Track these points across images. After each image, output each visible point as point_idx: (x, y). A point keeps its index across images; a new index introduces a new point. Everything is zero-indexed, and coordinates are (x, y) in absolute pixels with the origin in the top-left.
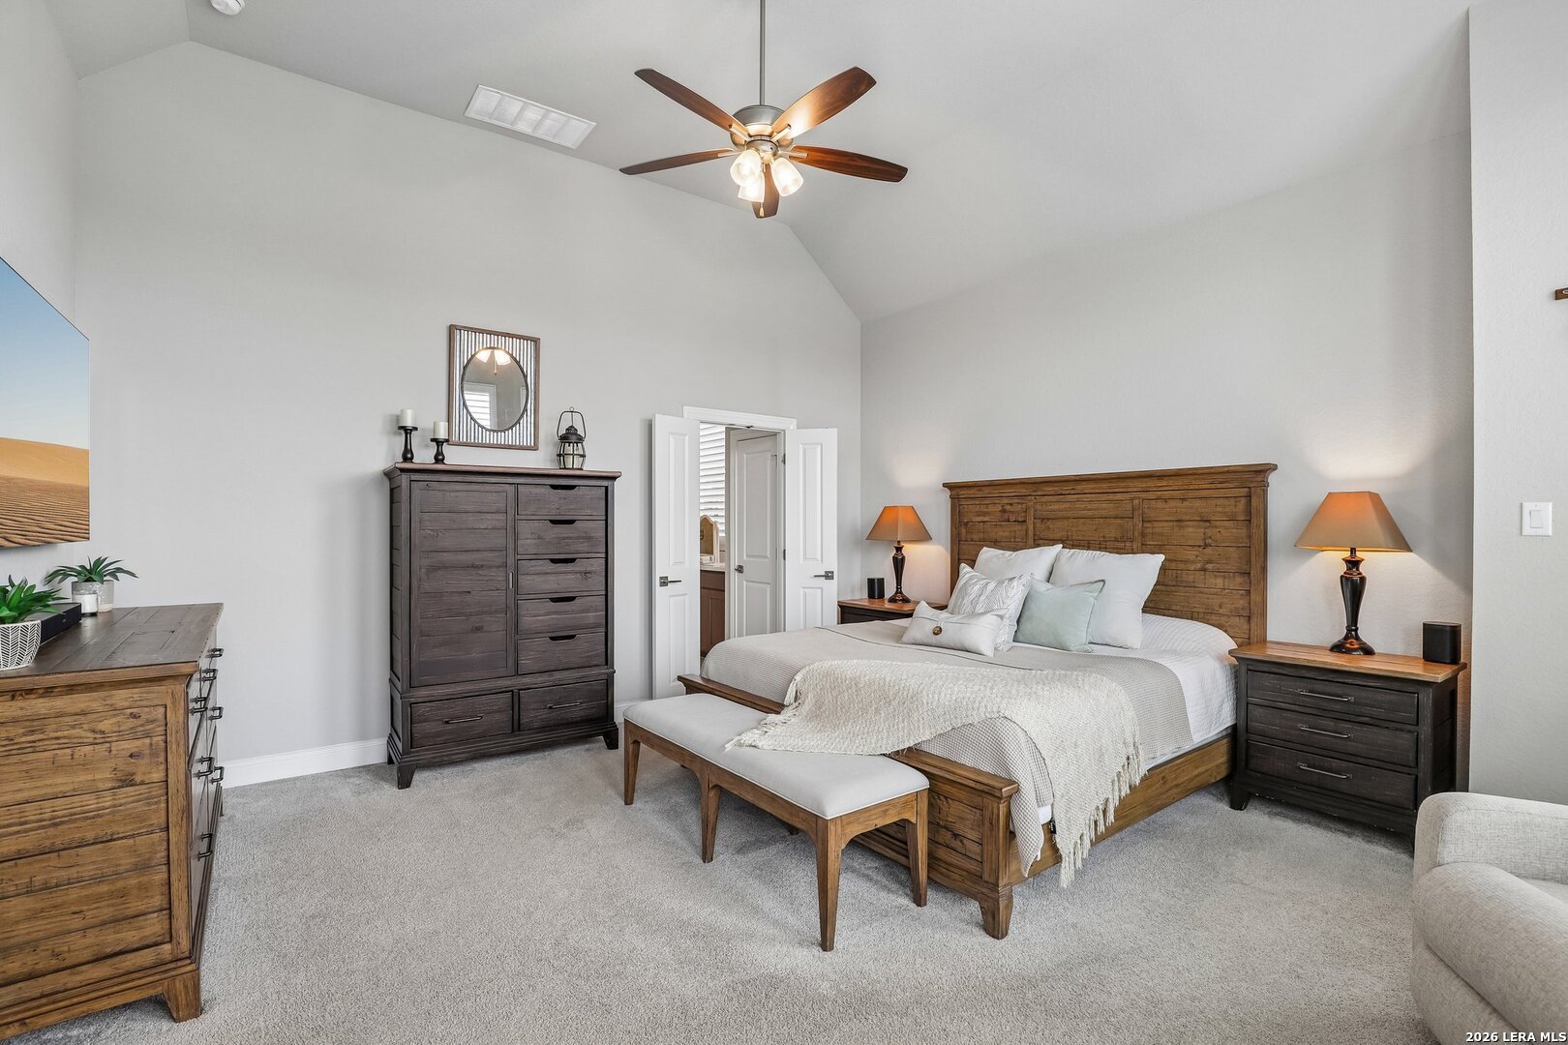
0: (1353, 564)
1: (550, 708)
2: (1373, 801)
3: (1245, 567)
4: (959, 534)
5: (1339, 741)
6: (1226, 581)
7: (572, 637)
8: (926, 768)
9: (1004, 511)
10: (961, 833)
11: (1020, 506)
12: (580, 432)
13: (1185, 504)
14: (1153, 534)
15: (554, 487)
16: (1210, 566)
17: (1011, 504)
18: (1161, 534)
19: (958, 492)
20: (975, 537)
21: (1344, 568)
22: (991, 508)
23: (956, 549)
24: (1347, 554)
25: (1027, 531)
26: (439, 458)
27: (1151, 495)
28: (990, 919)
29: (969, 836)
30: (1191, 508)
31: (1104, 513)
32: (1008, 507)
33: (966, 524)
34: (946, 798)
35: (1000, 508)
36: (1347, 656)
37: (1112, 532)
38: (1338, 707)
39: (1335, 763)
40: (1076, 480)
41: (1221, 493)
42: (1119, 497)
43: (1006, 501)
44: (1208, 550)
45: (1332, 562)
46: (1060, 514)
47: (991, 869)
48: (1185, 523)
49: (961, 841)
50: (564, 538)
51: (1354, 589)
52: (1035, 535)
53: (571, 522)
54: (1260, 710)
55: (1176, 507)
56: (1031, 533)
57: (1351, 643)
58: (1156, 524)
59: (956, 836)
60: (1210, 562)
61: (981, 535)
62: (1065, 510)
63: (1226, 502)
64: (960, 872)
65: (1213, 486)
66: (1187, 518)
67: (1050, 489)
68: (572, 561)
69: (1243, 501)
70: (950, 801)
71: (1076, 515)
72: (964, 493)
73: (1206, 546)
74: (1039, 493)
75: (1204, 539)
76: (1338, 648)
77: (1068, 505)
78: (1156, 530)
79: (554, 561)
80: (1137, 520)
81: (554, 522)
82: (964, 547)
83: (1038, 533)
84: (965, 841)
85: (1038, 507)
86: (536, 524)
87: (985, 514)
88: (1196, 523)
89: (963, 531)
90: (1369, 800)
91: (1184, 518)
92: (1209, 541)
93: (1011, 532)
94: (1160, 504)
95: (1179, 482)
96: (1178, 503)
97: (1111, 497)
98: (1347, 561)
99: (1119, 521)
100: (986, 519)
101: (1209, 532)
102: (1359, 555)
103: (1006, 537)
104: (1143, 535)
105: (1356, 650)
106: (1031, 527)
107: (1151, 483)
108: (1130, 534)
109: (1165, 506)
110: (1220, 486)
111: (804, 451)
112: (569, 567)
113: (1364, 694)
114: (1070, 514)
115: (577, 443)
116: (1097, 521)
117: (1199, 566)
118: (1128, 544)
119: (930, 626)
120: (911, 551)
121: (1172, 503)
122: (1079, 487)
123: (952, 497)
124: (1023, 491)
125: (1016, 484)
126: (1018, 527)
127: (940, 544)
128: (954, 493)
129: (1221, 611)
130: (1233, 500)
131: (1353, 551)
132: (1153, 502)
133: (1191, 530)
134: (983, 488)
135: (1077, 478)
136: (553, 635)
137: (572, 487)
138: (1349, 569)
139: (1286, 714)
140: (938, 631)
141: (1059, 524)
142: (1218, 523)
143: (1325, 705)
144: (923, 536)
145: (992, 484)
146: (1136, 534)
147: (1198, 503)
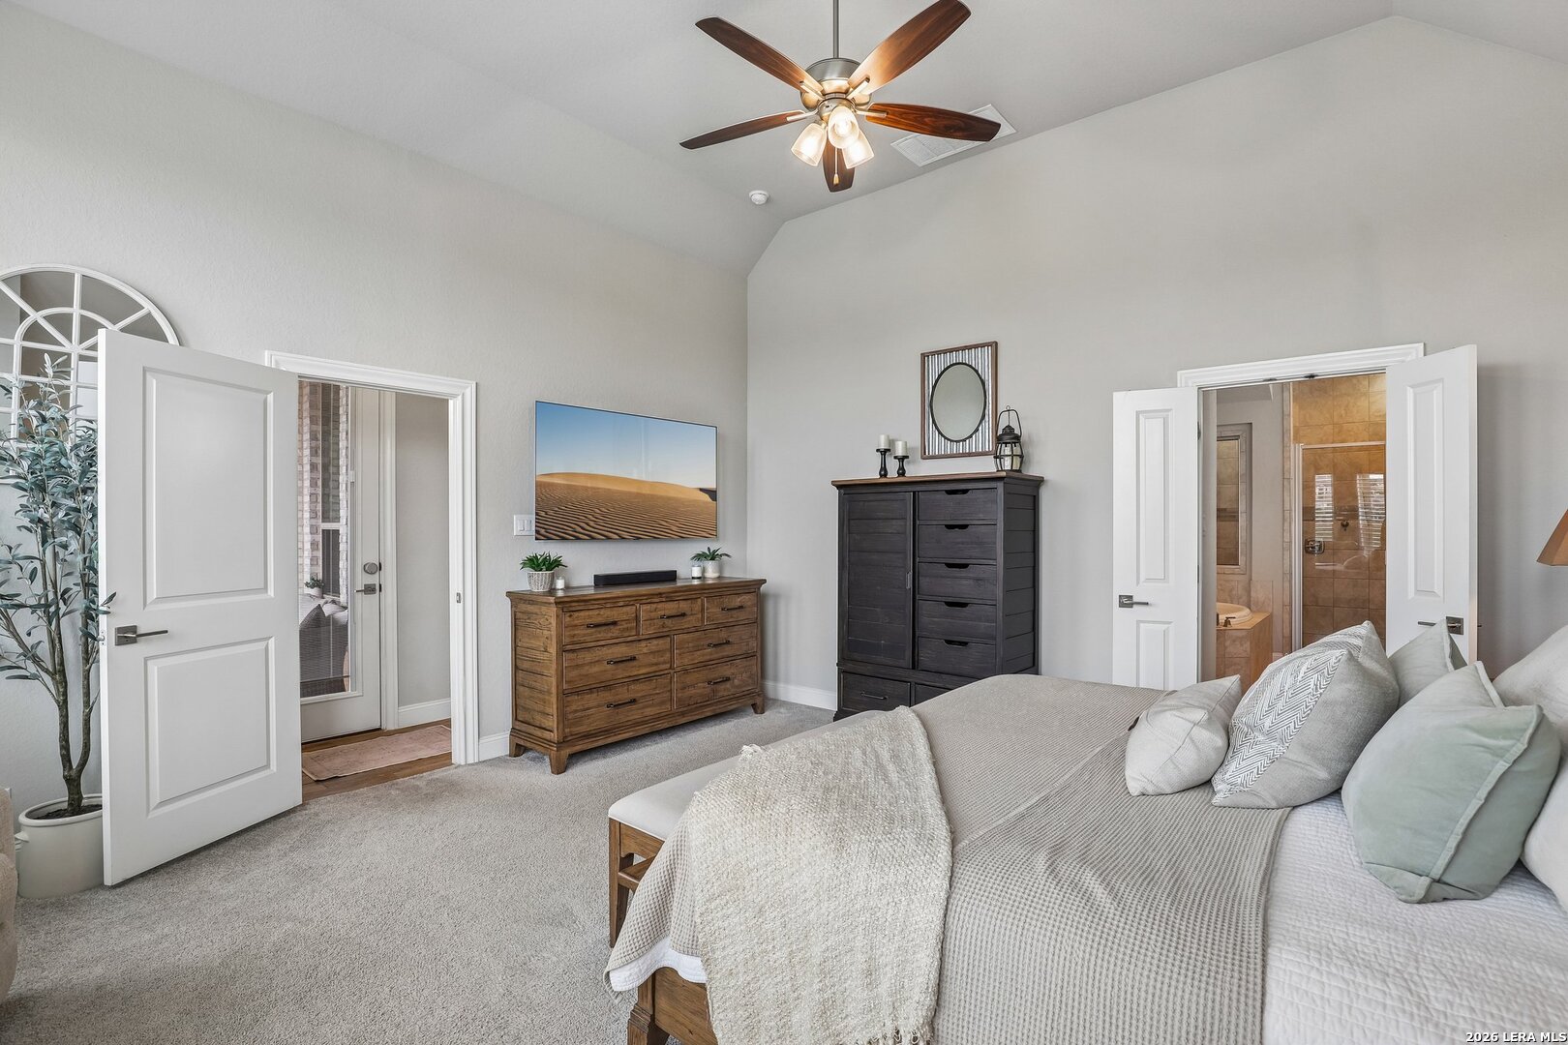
7: (964, 644)
12: (1017, 431)
15: (948, 492)
26: (902, 472)
50: (958, 543)
53: (964, 527)
68: (965, 566)
79: (949, 565)
81: (949, 526)
86: (936, 529)
112: (963, 572)
115: (1015, 443)
136: (950, 638)
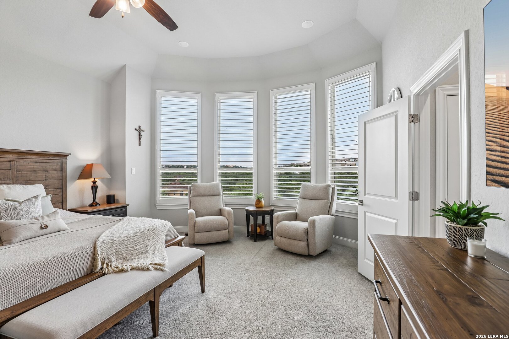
0: (94, 182)
3: (61, 187)
6: (54, 192)
13: (37, 164)
14: (22, 176)
16: (48, 188)
18: (26, 176)
24: (93, 180)
27: (19, 160)
30: (40, 166)
41: (52, 161)
42: (3, 159)
44: (47, 182)
48: (37, 172)
51: (95, 189)
55: (33, 166)
57: (94, 204)
58: (23, 172)
60: (48, 185)
63: (53, 164)
65: (48, 159)
66: (38, 170)
69: (59, 164)
73: (46, 180)
76: (91, 205)
80: (14, 171)
88: (42, 172)
91: (37, 170)
92: (47, 178)
94: (25, 164)
95: (34, 156)
96: (34, 164)
99: (3, 171)
101: (47, 175)
102: (96, 180)
104: (17, 177)
107: (22, 155)
108: (9, 177)
109: (29, 165)
110: (52, 158)
118: (8, 181)
130: (56, 164)
131: (94, 179)
132: (22, 163)
138: (93, 184)
142: (51, 172)
146: (13, 177)
147: (42, 165)
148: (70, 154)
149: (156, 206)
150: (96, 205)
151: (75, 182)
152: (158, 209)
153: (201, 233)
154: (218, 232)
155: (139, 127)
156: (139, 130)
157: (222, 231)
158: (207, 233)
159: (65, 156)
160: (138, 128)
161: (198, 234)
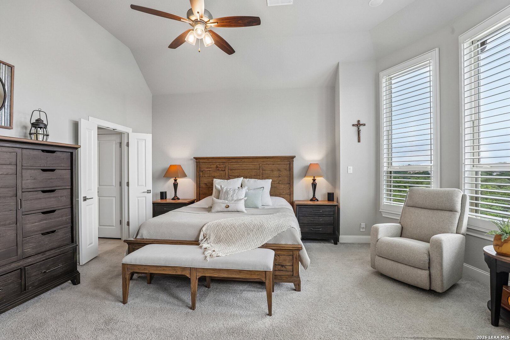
0: (314, 180)
1: (45, 272)
2: (326, 234)
3: (289, 182)
4: (200, 175)
5: (319, 221)
6: (284, 186)
7: (54, 231)
8: (273, 248)
9: (217, 167)
10: (285, 265)
11: (223, 165)
12: (45, 122)
13: (274, 166)
14: (265, 174)
15: (43, 151)
16: (280, 182)
17: (220, 165)
18: (268, 174)
19: (198, 161)
20: (206, 175)
21: (312, 181)
22: (212, 166)
23: (198, 180)
25: (225, 173)
27: (264, 163)
28: (298, 286)
29: (288, 265)
30: (275, 167)
31: (251, 168)
32: (219, 166)
33: (202, 171)
34: (278, 255)
35: (216, 166)
36: (314, 202)
37: (253, 174)
38: (319, 213)
39: (319, 227)
40: (243, 158)
41: (283, 163)
42: (255, 163)
43: (218, 164)
44: (280, 178)
45: (309, 180)
46: (237, 168)
47: (296, 272)
48: (274, 171)
49: (285, 267)
50: (49, 179)
51: (314, 186)
52: (228, 175)
53: (53, 170)
54: (302, 217)
55: (271, 167)
56: (227, 174)
57: (314, 199)
58: (266, 171)
59: (282, 266)
60: (280, 181)
61: (209, 175)
62: (239, 167)
63: (284, 165)
64: (285, 276)
65: (281, 161)
66: (274, 169)
67: (234, 161)
68: (53, 191)
69: (288, 165)
70: (280, 256)
71: (242, 169)
72: (201, 161)
73: (279, 177)
74: (230, 162)
75: (279, 175)
76: (311, 200)
77: (240, 165)
78: (266, 173)
79: (43, 192)
80: (261, 170)
81: (44, 170)
82: (202, 179)
83: (229, 174)
84: (286, 267)
85: (229, 166)
86: (33, 171)
87: (210, 168)
88: (277, 171)
89: (201, 173)
90: (325, 234)
92: (280, 176)
93: (220, 174)
94: (267, 166)
95: (272, 160)
96: (272, 165)
97: (253, 163)
98: (313, 180)
99: (255, 170)
100: (210, 170)
101: (280, 174)
102: (316, 178)
103: (218, 175)
104: (262, 174)
105: (315, 200)
106: (227, 172)
107: (265, 160)
108: (259, 174)
109: (269, 166)
110: (283, 161)
111: (138, 142)
112: (52, 194)
113: (324, 210)
114: (240, 168)
115: (45, 128)
116: (249, 170)
117: (278, 182)
118: (258, 177)
119: (224, 206)
120: (179, 181)
121: (271, 165)
122: (243, 160)
123: (197, 162)
124: (224, 161)
125: (222, 158)
126: (222, 172)
127: (189, 178)
128: (197, 161)
129: (283, 194)
130: (286, 165)
131: (314, 177)
132: (265, 165)
133: (275, 172)
134: (209, 159)
135: (243, 157)
136: (42, 232)
137: (53, 152)
139: (308, 217)
140: (228, 207)
141: (236, 171)
142: (282, 171)
143: (316, 213)
144: (184, 176)
145: (213, 158)
146: (260, 174)
147: (277, 165)
148: (295, 157)
149: (381, 212)
150: (314, 201)
151: (302, 179)
152: (383, 215)
153: (383, 259)
154: (409, 267)
155: (359, 121)
156: (358, 125)
157: (416, 270)
158: (392, 262)
159: (292, 158)
160: (356, 123)
161: (379, 258)
